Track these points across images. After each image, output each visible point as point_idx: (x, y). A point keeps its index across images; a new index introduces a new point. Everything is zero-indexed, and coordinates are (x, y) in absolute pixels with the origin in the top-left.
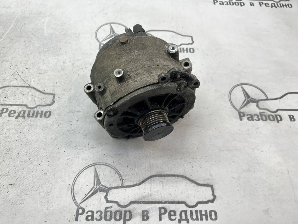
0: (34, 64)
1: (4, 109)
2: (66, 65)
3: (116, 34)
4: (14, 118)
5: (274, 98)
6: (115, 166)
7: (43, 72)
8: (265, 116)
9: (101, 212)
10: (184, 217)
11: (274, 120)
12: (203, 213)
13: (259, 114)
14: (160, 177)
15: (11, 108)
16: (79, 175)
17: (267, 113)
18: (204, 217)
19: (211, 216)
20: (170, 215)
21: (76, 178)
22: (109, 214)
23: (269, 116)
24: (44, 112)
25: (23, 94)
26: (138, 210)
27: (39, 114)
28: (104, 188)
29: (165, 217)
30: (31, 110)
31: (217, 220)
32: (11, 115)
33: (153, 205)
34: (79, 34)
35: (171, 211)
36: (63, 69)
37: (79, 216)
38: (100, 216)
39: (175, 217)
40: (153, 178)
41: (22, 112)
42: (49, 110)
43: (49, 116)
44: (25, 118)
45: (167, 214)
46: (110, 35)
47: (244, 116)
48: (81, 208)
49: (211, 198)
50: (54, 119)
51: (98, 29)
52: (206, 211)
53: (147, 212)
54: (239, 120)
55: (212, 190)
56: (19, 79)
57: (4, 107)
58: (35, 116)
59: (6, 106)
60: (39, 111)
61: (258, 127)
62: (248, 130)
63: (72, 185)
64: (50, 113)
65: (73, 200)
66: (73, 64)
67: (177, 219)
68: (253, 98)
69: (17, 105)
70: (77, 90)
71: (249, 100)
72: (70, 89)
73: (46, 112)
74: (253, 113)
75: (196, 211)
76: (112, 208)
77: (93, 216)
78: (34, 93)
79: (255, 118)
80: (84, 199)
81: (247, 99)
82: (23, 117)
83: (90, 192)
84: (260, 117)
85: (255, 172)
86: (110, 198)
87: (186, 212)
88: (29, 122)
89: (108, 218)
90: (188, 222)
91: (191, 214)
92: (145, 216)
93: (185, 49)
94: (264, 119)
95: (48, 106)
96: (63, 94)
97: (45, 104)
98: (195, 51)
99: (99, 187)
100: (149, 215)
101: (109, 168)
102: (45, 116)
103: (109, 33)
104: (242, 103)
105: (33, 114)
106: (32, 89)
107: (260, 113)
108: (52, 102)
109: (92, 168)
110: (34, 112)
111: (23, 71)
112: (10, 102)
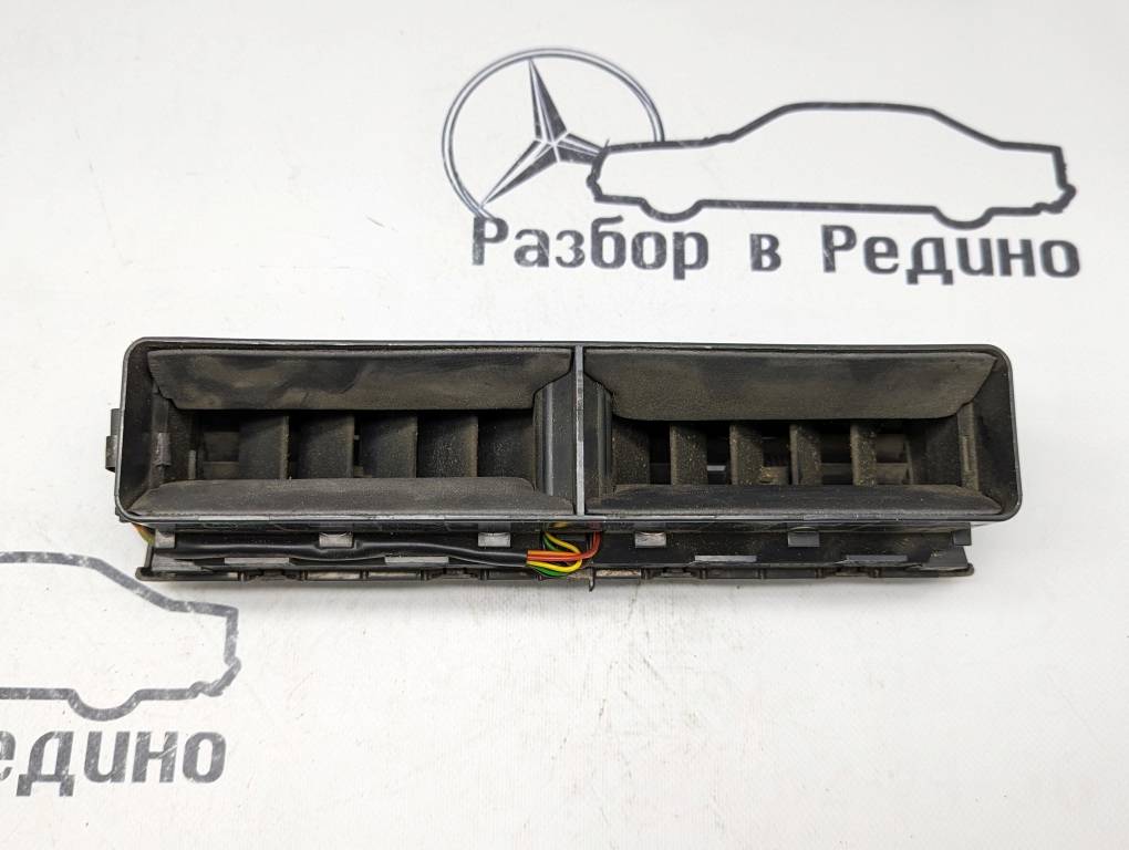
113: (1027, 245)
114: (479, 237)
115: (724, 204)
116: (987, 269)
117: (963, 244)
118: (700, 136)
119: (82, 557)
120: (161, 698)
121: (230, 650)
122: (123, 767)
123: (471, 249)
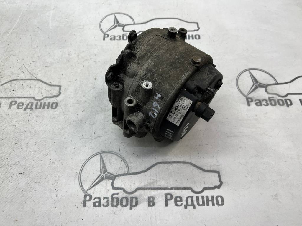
0: (40, 57)
1: (13, 102)
2: (71, 57)
3: (120, 24)
4: (22, 111)
5: (284, 82)
6: (121, 154)
7: (49, 65)
8: (274, 100)
9: (107, 198)
10: (190, 203)
11: (283, 105)
12: (210, 198)
13: (267, 99)
14: (166, 164)
15: (19, 101)
16: (86, 163)
17: (276, 98)
18: (210, 203)
19: (217, 201)
20: (176, 201)
21: (83, 166)
22: (115, 200)
23: (278, 100)
24: (51, 104)
25: (31, 87)
26: (144, 197)
27: (46, 105)
28: (111, 175)
29: (172, 203)
30: (38, 102)
31: (223, 206)
32: (20, 107)
33: (159, 191)
34: (83, 26)
35: (177, 197)
36: (69, 61)
37: (87, 202)
38: (107, 202)
39: (181, 203)
40: (158, 165)
41: (30, 104)
42: (56, 101)
43: (56, 107)
44: (33, 110)
45: (173, 200)
46: (115, 25)
47: (252, 101)
48: (89, 195)
49: (218, 183)
50: (61, 109)
51: (102, 20)
52: (212, 197)
53: (153, 198)
54: (246, 106)
55: (218, 176)
56: (26, 72)
57: (13, 99)
58: (42, 108)
59: (14, 99)
60: (46, 103)
61: (267, 113)
62: (256, 116)
63: (79, 173)
64: (57, 104)
65: (80, 187)
66: (78, 56)
67: (183, 205)
68: (261, 82)
69: (25, 97)
70: (82, 81)
71: (257, 85)
72: (75, 80)
73: (53, 104)
74: (261, 98)
75: (203, 197)
76: (118, 195)
77: (100, 202)
78: (41, 85)
79: (264, 103)
80: (91, 186)
81: (255, 84)
82: (31, 109)
83: (96, 179)
84: (269, 102)
85: (263, 157)
86: (116, 185)
87: (192, 198)
88: (37, 113)
89: (115, 204)
90: (194, 207)
91: (197, 200)
92: (151, 202)
93: (191, 36)
94: (273, 104)
95: (54, 98)
96: (69, 85)
97: (52, 96)
98: (201, 37)
99: (106, 174)
100: (155, 201)
101: (115, 156)
102: (52, 108)
103: (113, 23)
104: (250, 89)
105: (40, 106)
106: (39, 82)
107: (269, 98)
108: (59, 93)
109: (99, 156)
110: (41, 103)
111: (30, 64)
112: (18, 94)
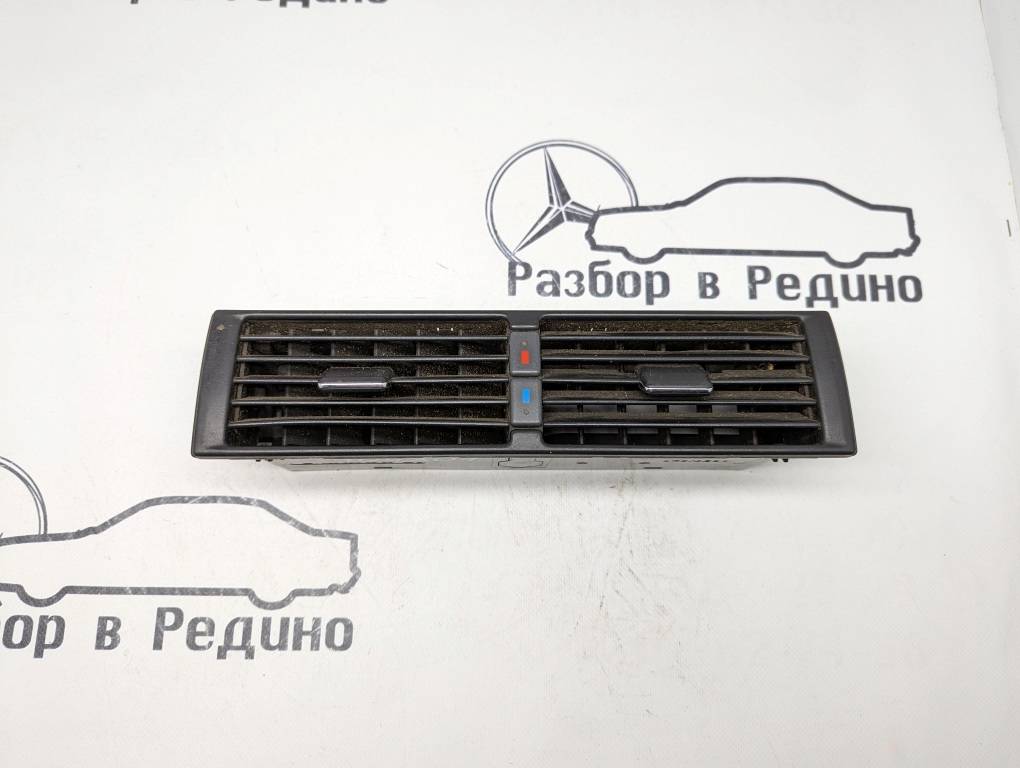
113: (889, 279)
114: (512, 276)
115: (680, 251)
116: (862, 297)
117: (845, 279)
118: (663, 203)
119: (252, 500)
120: (309, 595)
121: (354, 563)
122: (286, 641)
123: (507, 284)
